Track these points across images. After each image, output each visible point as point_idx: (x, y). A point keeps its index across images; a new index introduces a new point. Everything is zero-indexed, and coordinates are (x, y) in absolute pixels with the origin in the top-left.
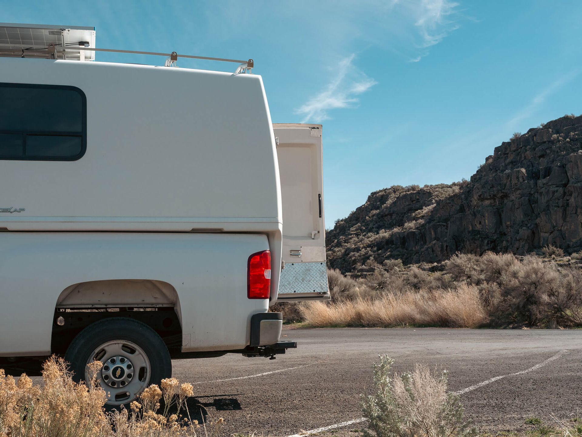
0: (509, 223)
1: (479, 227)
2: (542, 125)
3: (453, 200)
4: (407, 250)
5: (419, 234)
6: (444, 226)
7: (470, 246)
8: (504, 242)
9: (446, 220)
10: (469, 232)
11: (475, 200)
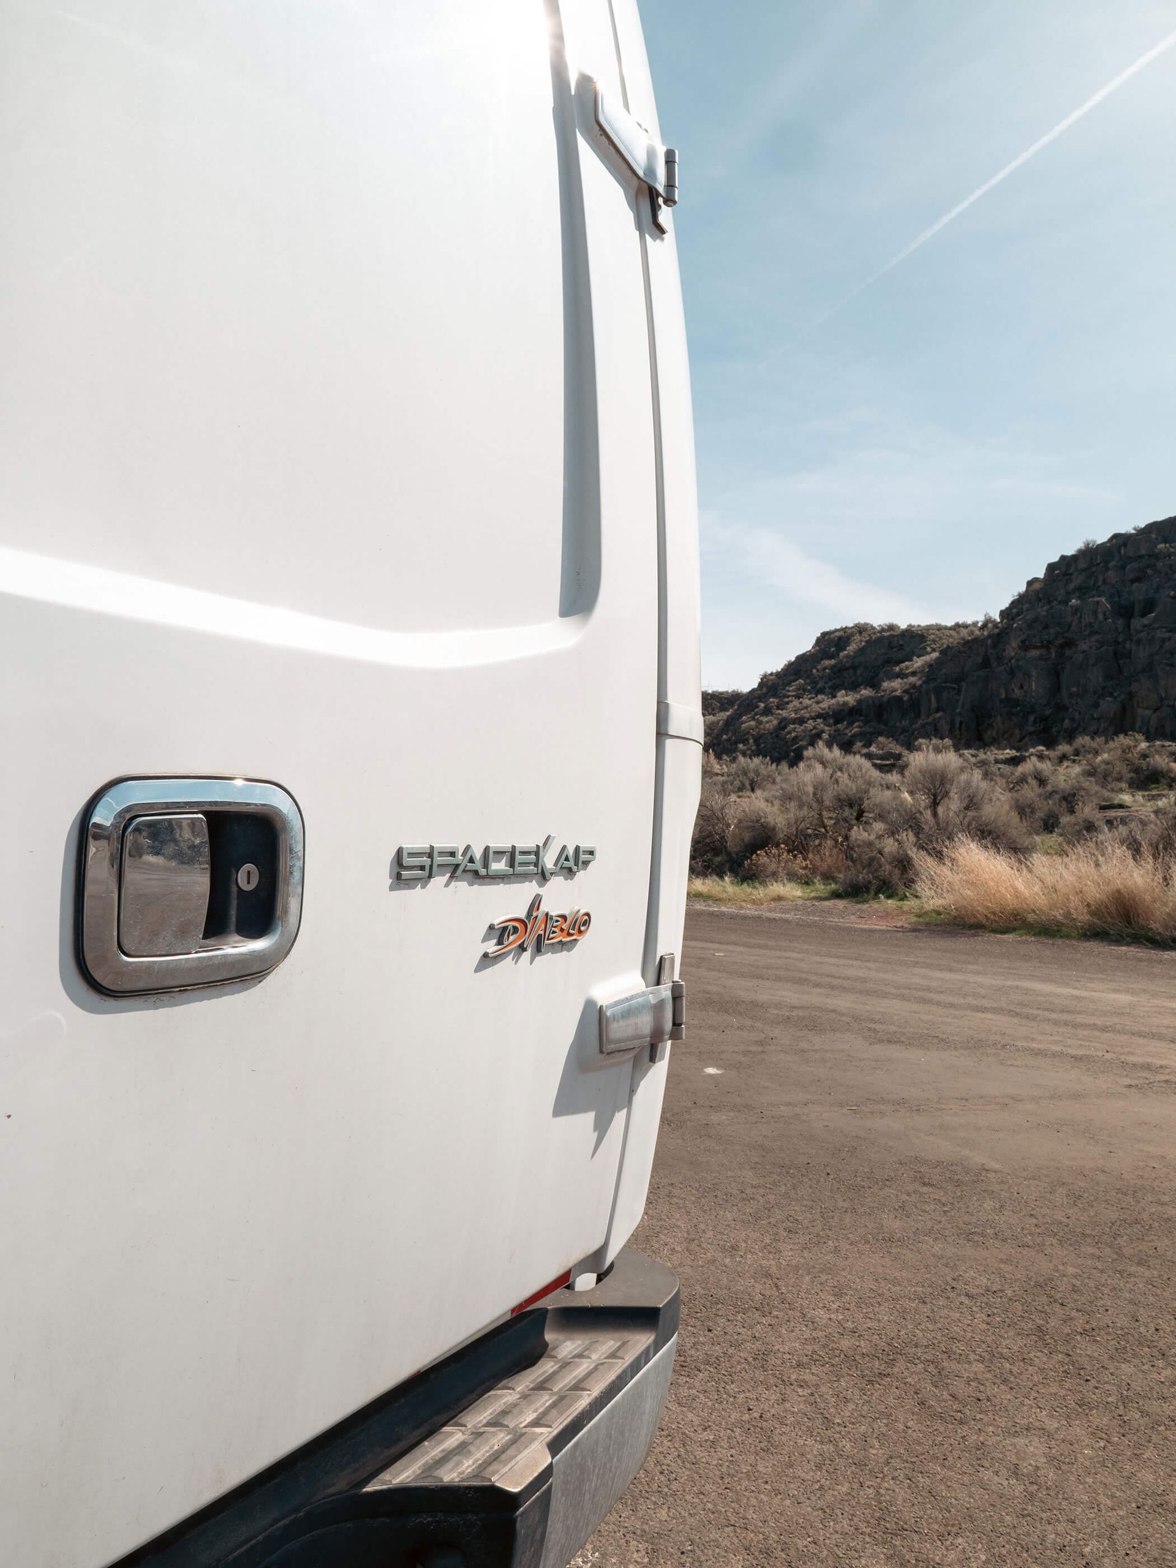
0: (1074, 689)
1: (1017, 693)
2: (1135, 529)
3: (970, 648)
4: (885, 724)
5: (908, 701)
6: (954, 689)
7: (1003, 724)
8: (1067, 721)
9: (959, 680)
10: (1001, 701)
11: (1012, 648)
